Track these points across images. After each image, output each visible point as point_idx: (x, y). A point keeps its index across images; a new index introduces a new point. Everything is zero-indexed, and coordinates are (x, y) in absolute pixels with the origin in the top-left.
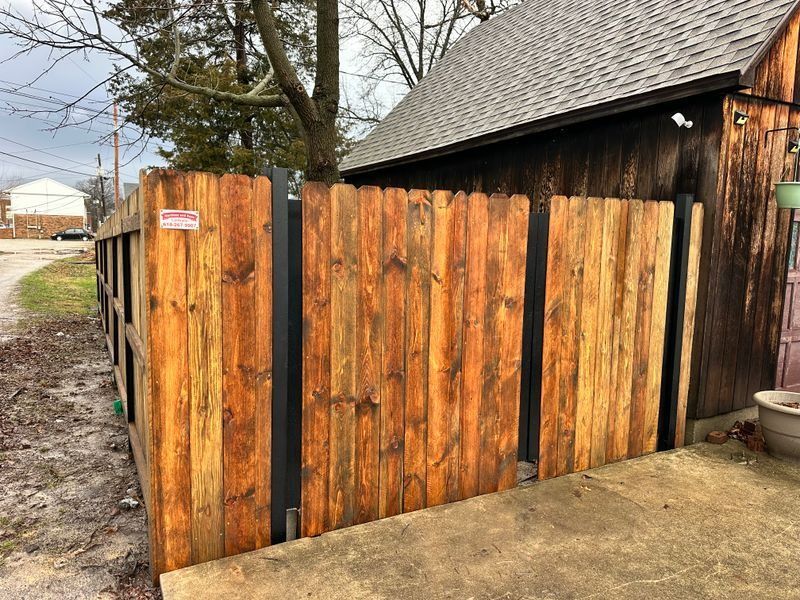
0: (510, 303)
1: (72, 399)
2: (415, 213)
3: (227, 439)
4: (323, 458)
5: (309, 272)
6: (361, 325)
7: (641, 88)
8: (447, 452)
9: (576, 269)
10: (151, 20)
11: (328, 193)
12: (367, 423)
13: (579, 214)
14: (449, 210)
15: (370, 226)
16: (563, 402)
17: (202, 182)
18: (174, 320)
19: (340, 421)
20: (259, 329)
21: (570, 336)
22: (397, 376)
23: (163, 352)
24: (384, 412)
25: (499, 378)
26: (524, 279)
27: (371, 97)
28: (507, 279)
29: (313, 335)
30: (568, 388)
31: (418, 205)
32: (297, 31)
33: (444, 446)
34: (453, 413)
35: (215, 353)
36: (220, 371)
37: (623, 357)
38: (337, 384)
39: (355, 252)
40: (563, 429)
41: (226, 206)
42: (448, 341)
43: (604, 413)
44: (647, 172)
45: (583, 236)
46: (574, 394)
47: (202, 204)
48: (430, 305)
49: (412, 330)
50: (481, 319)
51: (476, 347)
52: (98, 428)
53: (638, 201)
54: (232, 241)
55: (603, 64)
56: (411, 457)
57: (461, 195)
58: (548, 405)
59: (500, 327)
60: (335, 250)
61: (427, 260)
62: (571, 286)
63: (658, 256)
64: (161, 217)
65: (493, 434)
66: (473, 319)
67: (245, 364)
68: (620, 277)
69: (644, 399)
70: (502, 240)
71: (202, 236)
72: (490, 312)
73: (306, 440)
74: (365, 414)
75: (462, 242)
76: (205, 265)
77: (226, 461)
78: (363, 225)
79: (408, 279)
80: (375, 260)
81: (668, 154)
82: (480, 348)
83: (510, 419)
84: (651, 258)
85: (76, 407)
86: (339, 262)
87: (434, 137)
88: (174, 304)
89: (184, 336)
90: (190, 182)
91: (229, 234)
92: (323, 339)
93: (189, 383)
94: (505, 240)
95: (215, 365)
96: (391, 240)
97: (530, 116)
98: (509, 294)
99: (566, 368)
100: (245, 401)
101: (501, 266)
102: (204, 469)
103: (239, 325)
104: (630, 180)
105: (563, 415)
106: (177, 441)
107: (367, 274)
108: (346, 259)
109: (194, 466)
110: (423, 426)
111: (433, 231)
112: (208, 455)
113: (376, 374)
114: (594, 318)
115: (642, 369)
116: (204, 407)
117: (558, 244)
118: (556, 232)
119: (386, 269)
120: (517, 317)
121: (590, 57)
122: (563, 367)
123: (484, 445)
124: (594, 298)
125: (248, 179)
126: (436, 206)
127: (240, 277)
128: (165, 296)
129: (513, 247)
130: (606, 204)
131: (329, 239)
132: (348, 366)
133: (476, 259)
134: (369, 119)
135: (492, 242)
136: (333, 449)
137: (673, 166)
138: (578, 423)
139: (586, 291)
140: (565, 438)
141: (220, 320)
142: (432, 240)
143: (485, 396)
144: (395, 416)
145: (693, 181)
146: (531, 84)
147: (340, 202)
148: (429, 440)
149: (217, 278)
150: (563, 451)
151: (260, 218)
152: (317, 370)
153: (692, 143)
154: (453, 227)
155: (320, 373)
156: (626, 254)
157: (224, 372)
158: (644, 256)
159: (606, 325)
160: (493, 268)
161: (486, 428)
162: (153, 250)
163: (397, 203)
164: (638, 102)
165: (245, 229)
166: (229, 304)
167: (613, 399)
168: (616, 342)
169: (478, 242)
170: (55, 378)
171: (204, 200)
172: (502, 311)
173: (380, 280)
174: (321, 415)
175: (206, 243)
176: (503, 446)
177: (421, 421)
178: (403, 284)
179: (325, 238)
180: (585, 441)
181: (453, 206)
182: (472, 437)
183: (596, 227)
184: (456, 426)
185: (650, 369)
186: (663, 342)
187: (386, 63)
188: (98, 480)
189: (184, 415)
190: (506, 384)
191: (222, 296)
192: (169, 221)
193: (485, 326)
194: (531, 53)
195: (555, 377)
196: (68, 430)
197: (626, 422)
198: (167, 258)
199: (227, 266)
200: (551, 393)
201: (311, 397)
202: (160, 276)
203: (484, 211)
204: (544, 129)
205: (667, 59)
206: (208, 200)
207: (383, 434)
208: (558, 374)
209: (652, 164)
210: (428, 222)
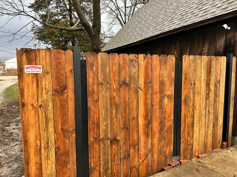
0: (169, 97)
1: (13, 131)
2: (131, 63)
3: (57, 159)
4: (98, 163)
5: (89, 88)
6: (111, 109)
7: (209, 17)
8: (146, 156)
9: (193, 83)
10: (43, 8)
11: (97, 56)
12: (115, 148)
13: (193, 62)
14: (145, 62)
15: (114, 69)
16: (189, 133)
17: (43, 53)
18: (33, 112)
19: (104, 148)
20: (69, 113)
21: (191, 108)
22: (126, 128)
23: (28, 126)
24: (121, 143)
25: (165, 126)
26: (174, 88)
27: (111, 31)
28: (167, 88)
29: (92, 114)
30: (191, 128)
31: (133, 60)
32: (88, 10)
33: (145, 154)
34: (148, 141)
35: (51, 124)
36: (53, 132)
37: (209, 115)
38: (103, 133)
39: (108, 79)
40: (189, 143)
41: (54, 63)
42: (145, 113)
43: (203, 136)
44: (212, 46)
45: (195, 70)
46: (193, 130)
47: (43, 62)
48: (138, 99)
49: (132, 109)
50: (158, 104)
51: (156, 115)
52: (20, 143)
53: (214, 56)
54: (57, 78)
55: (192, 11)
56: (133, 160)
57: (149, 55)
58: (183, 135)
59: (165, 106)
60: (100, 79)
61: (137, 82)
62: (191, 89)
63: (221, 77)
64: (25, 69)
65: (164, 148)
66: (155, 104)
67: (64, 128)
68: (208, 85)
69: (217, 130)
70: (165, 73)
71: (44, 76)
72: (161, 101)
73: (90, 157)
74: (114, 144)
75: (150, 74)
76: (45, 88)
77: (58, 169)
78: (111, 69)
79: (129, 89)
80: (117, 83)
81: (221, 39)
82: (158, 115)
83: (170, 141)
84: (219, 78)
85: (14, 134)
86: (102, 84)
87: (133, 39)
88: (32, 105)
89: (37, 118)
90: (37, 53)
91: (55, 74)
92: (97, 115)
93: (40, 138)
94: (166, 72)
95: (51, 129)
96: (122, 74)
97: (167, 29)
98: (168, 93)
99: (190, 120)
100: (64, 143)
101: (165, 83)
102: (48, 172)
103: (61, 112)
104: (206, 50)
105: (189, 138)
106: (36, 162)
107: (113, 88)
108: (105, 83)
109: (44, 172)
110: (137, 147)
111: (138, 70)
112: (49, 167)
113: (118, 128)
114: (199, 101)
115: (216, 118)
116: (47, 147)
117: (186, 73)
118: (185, 69)
119: (121, 86)
120: (171, 102)
121: (186, 9)
122: (189, 120)
123: (160, 152)
124: (199, 93)
125: (63, 51)
126: (139, 60)
127: (60, 92)
128: (28, 102)
129: (169, 75)
130: (203, 58)
131: (98, 75)
132: (107, 126)
133: (155, 80)
134: (110, 37)
135: (161, 73)
136: (101, 159)
137: (223, 44)
138: (194, 141)
139: (196, 91)
140: (190, 147)
141: (53, 111)
142: (138, 74)
143: (160, 133)
144: (126, 144)
145: (231, 49)
146: (165, 19)
147: (102, 60)
148: (140, 153)
149: (50, 93)
150: (189, 152)
151: (68, 67)
152: (94, 128)
153: (230, 35)
154: (146, 68)
155: (95, 129)
156: (210, 77)
157: (55, 132)
158: (216, 77)
159: (203, 103)
160: (162, 83)
161: (161, 146)
162: (22, 82)
163: (124, 60)
164: (208, 21)
165: (62, 72)
166: (56, 104)
167: (206, 131)
168: (207, 109)
169: (156, 73)
170: (9, 123)
171: (44, 61)
172: (166, 99)
173: (118, 90)
174: (96, 146)
175: (46, 79)
176: (167, 152)
177: (136, 145)
178: (128, 91)
179: (96, 74)
180: (197, 146)
181: (146, 60)
182: (156, 150)
183: (199, 67)
184: (150, 146)
185: (219, 119)
186: (223, 109)
187: (115, 20)
188: (15, 166)
189: (39, 151)
190: (168, 128)
191: (53, 100)
192: (29, 70)
193: (159, 106)
194: (164, 10)
195: (186, 124)
196: (9, 144)
197: (211, 139)
198: (28, 85)
199: (55, 88)
200: (184, 131)
201: (92, 139)
202: (26, 94)
203: (158, 62)
204: (172, 33)
205: (218, 6)
206: (46, 61)
207: (122, 151)
208: (187, 123)
209: (214, 44)
210: (136, 67)
